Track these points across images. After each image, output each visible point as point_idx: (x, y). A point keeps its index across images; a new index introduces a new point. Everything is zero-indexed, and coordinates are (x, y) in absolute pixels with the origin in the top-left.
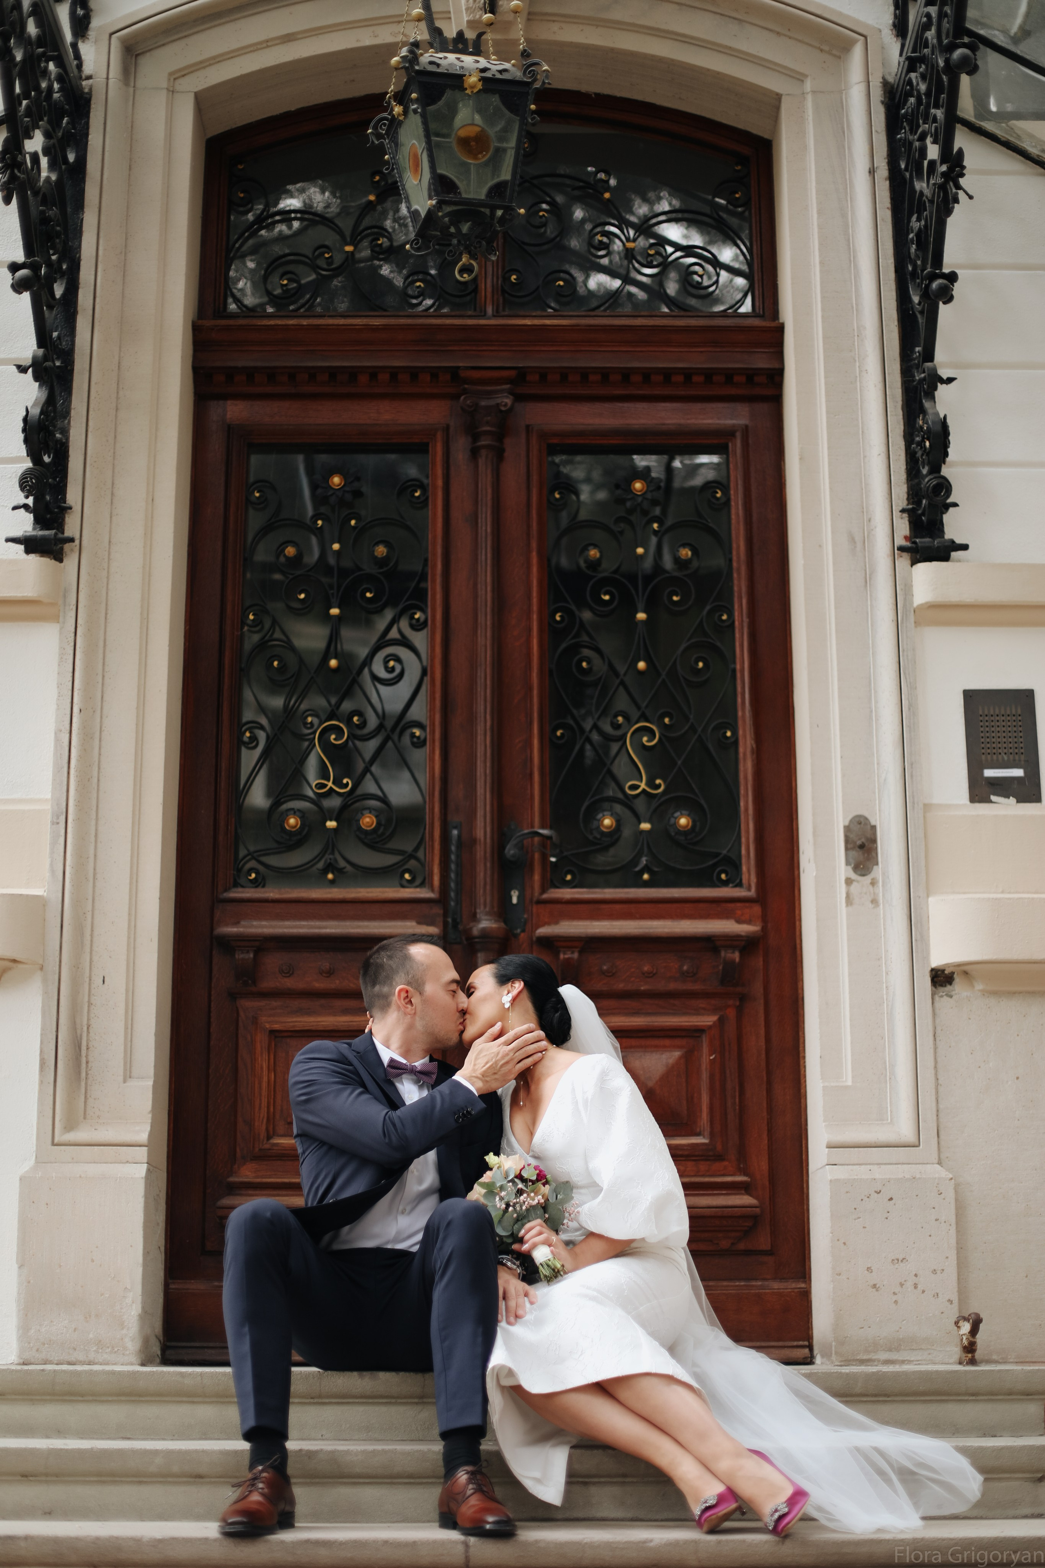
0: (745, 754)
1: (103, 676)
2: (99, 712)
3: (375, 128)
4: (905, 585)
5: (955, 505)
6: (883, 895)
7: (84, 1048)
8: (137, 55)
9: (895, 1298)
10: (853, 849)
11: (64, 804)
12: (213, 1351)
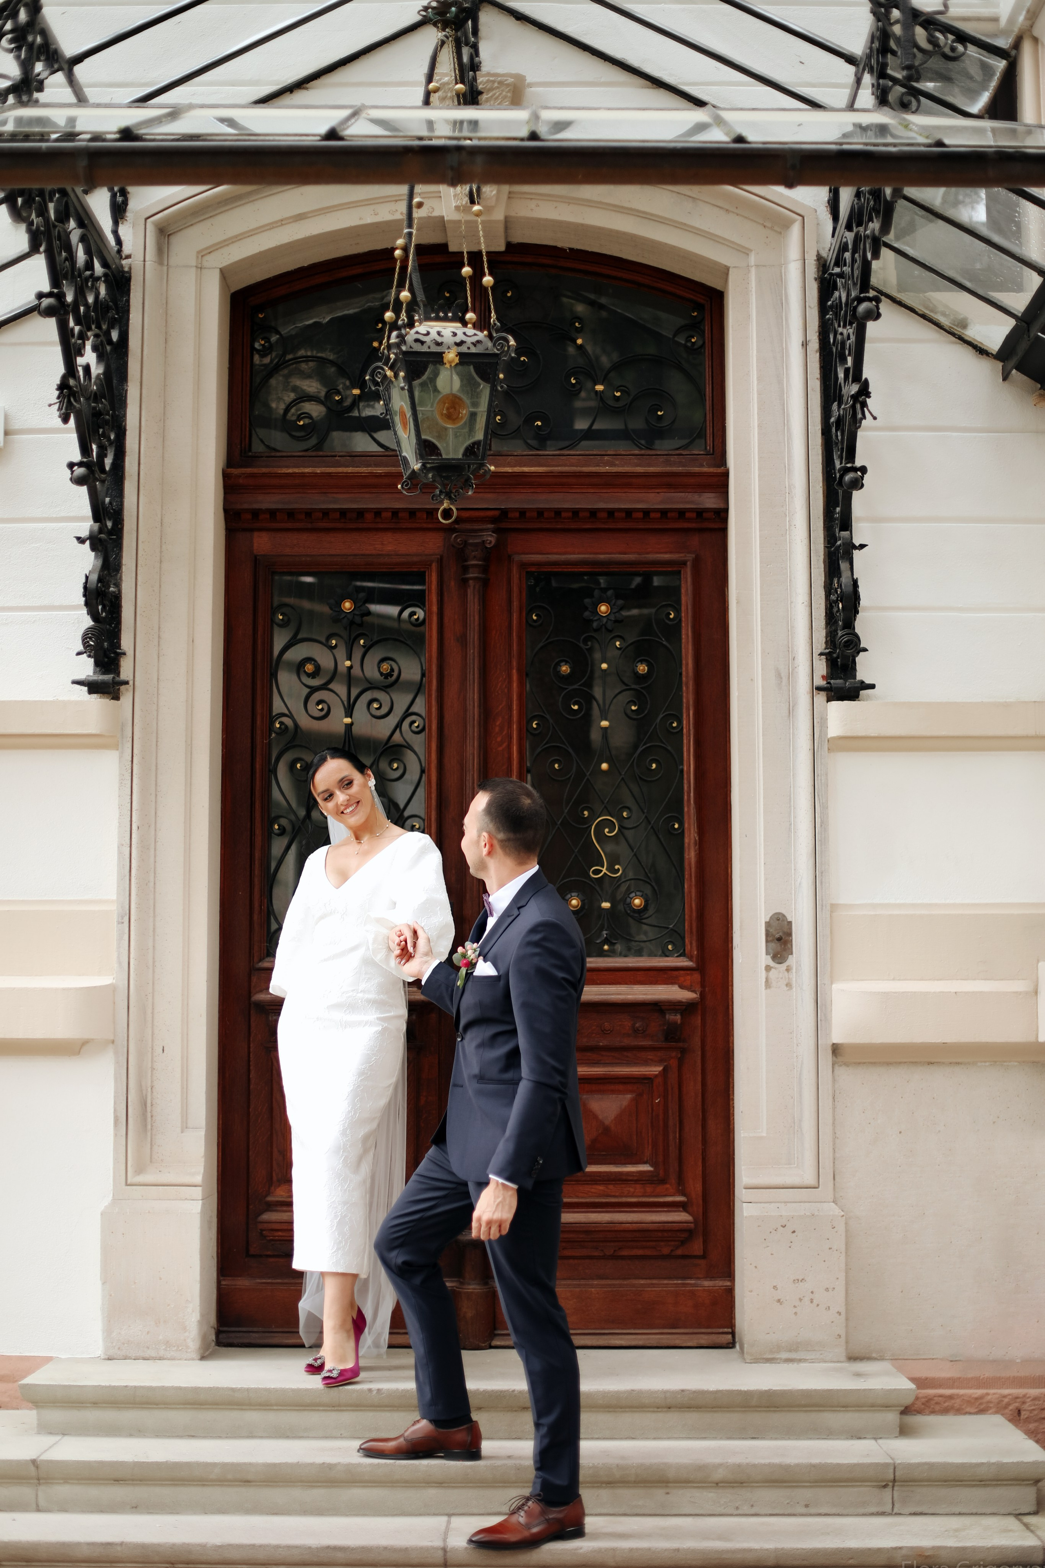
0: (689, 844)
1: (156, 795)
2: (153, 826)
3: (372, 375)
4: (821, 719)
5: (865, 650)
6: (796, 980)
7: (149, 1105)
8: (169, 235)
9: (795, 1310)
10: (772, 941)
11: (128, 906)
12: (256, 1335)
